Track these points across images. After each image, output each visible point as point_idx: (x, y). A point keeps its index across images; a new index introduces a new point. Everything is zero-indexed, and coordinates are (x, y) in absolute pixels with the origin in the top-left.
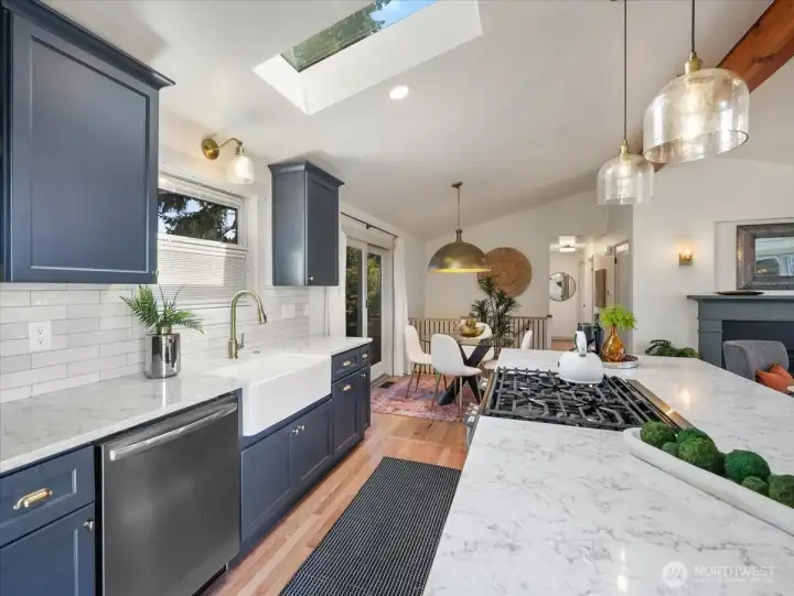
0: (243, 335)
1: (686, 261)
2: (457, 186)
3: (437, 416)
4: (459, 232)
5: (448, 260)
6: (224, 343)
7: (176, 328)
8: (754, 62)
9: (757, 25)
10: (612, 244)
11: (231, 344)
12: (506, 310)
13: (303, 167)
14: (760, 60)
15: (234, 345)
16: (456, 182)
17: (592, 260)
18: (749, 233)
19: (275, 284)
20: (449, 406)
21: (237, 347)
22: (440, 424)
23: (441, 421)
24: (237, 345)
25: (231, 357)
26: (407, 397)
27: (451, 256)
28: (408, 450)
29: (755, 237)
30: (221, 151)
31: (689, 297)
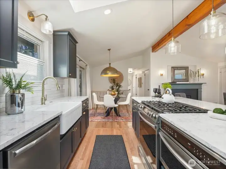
0: (46, 95)
1: (162, 75)
2: (109, 50)
3: (106, 120)
4: (110, 64)
5: (108, 72)
6: (40, 98)
7: (22, 91)
8: (186, 25)
9: (187, 17)
10: (144, 71)
11: (42, 99)
12: (119, 88)
13: (67, 33)
14: (188, 25)
15: (44, 99)
16: (109, 49)
17: (136, 75)
18: (174, 69)
19: (54, 76)
20: (108, 117)
21: (45, 100)
22: (108, 122)
23: (108, 121)
24: (45, 99)
25: (42, 104)
26: (94, 116)
27: (109, 71)
28: (103, 132)
29: (175, 70)
30: (36, 19)
31: (162, 84)
